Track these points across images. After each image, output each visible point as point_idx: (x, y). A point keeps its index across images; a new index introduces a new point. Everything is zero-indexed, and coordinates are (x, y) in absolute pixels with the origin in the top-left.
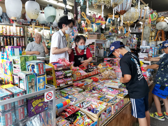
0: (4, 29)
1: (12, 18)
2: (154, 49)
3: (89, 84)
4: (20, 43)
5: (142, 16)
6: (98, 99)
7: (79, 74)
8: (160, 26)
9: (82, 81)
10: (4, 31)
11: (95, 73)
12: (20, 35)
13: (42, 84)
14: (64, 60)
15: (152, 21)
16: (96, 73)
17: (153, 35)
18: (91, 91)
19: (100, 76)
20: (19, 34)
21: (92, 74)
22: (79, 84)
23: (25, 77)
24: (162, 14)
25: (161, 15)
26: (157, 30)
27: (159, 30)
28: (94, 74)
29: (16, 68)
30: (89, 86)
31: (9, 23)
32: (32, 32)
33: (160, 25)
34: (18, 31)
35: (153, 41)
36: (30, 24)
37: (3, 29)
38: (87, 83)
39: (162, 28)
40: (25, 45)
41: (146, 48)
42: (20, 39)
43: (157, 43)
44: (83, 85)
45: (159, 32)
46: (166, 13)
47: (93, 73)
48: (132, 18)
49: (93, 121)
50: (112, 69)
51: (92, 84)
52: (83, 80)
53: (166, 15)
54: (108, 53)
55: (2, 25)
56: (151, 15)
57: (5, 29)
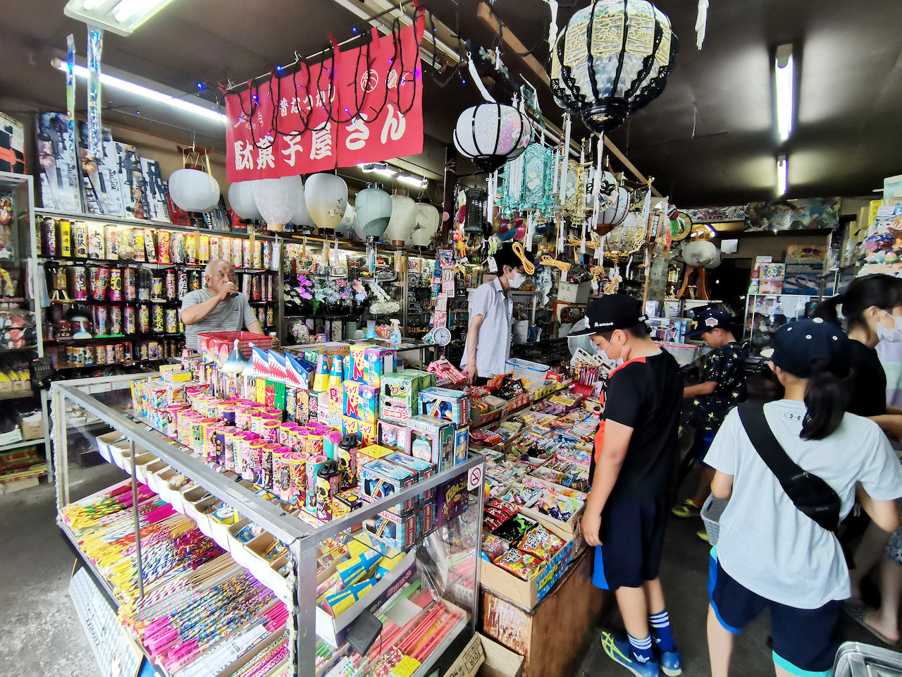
0: (214, 248)
1: (272, 227)
2: (679, 329)
3: (512, 435)
4: (260, 293)
5: (650, 236)
6: (556, 483)
7: (484, 407)
8: (694, 255)
9: (490, 426)
10: (212, 254)
11: (522, 402)
12: (260, 265)
13: (462, 447)
14: (448, 366)
15: (673, 242)
16: (525, 402)
17: (673, 281)
18: (524, 458)
19: (532, 410)
20: (257, 265)
21: (515, 406)
22: (487, 436)
23: (438, 434)
24: (700, 215)
25: (696, 217)
26: (685, 264)
27: (691, 266)
28: (520, 404)
29: (390, 405)
30: (514, 442)
31: (227, 229)
32: (295, 256)
33: (694, 252)
34: (257, 254)
35: (673, 297)
36: (293, 231)
37: (210, 248)
38: (507, 435)
39: (701, 261)
40: (273, 298)
41: (656, 325)
42: (260, 278)
43: (682, 306)
44: (498, 440)
45: (689, 272)
46: (711, 211)
47: (517, 403)
48: (627, 244)
49: (564, 542)
50: (563, 387)
51: (522, 437)
52: (493, 425)
53: (710, 218)
54: (539, 333)
55: (209, 235)
56: (673, 222)
57: (217, 245)
